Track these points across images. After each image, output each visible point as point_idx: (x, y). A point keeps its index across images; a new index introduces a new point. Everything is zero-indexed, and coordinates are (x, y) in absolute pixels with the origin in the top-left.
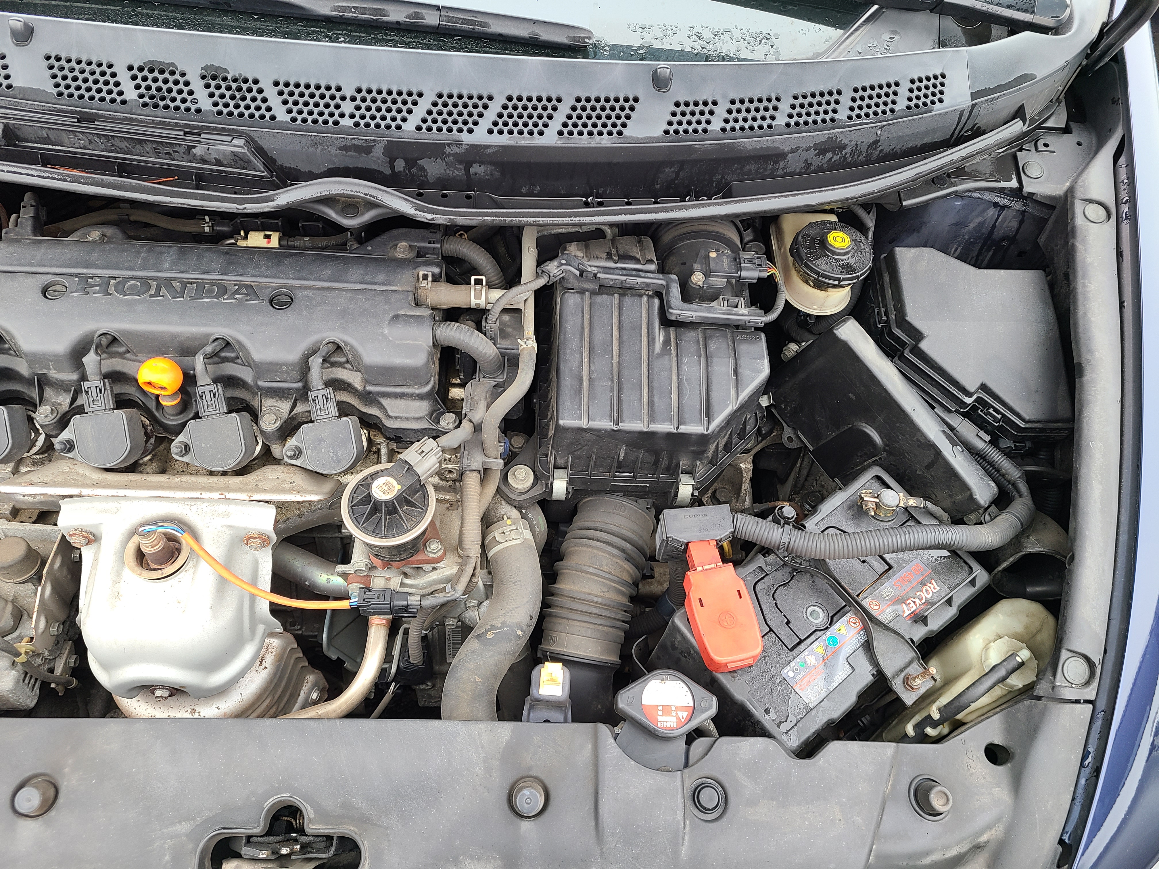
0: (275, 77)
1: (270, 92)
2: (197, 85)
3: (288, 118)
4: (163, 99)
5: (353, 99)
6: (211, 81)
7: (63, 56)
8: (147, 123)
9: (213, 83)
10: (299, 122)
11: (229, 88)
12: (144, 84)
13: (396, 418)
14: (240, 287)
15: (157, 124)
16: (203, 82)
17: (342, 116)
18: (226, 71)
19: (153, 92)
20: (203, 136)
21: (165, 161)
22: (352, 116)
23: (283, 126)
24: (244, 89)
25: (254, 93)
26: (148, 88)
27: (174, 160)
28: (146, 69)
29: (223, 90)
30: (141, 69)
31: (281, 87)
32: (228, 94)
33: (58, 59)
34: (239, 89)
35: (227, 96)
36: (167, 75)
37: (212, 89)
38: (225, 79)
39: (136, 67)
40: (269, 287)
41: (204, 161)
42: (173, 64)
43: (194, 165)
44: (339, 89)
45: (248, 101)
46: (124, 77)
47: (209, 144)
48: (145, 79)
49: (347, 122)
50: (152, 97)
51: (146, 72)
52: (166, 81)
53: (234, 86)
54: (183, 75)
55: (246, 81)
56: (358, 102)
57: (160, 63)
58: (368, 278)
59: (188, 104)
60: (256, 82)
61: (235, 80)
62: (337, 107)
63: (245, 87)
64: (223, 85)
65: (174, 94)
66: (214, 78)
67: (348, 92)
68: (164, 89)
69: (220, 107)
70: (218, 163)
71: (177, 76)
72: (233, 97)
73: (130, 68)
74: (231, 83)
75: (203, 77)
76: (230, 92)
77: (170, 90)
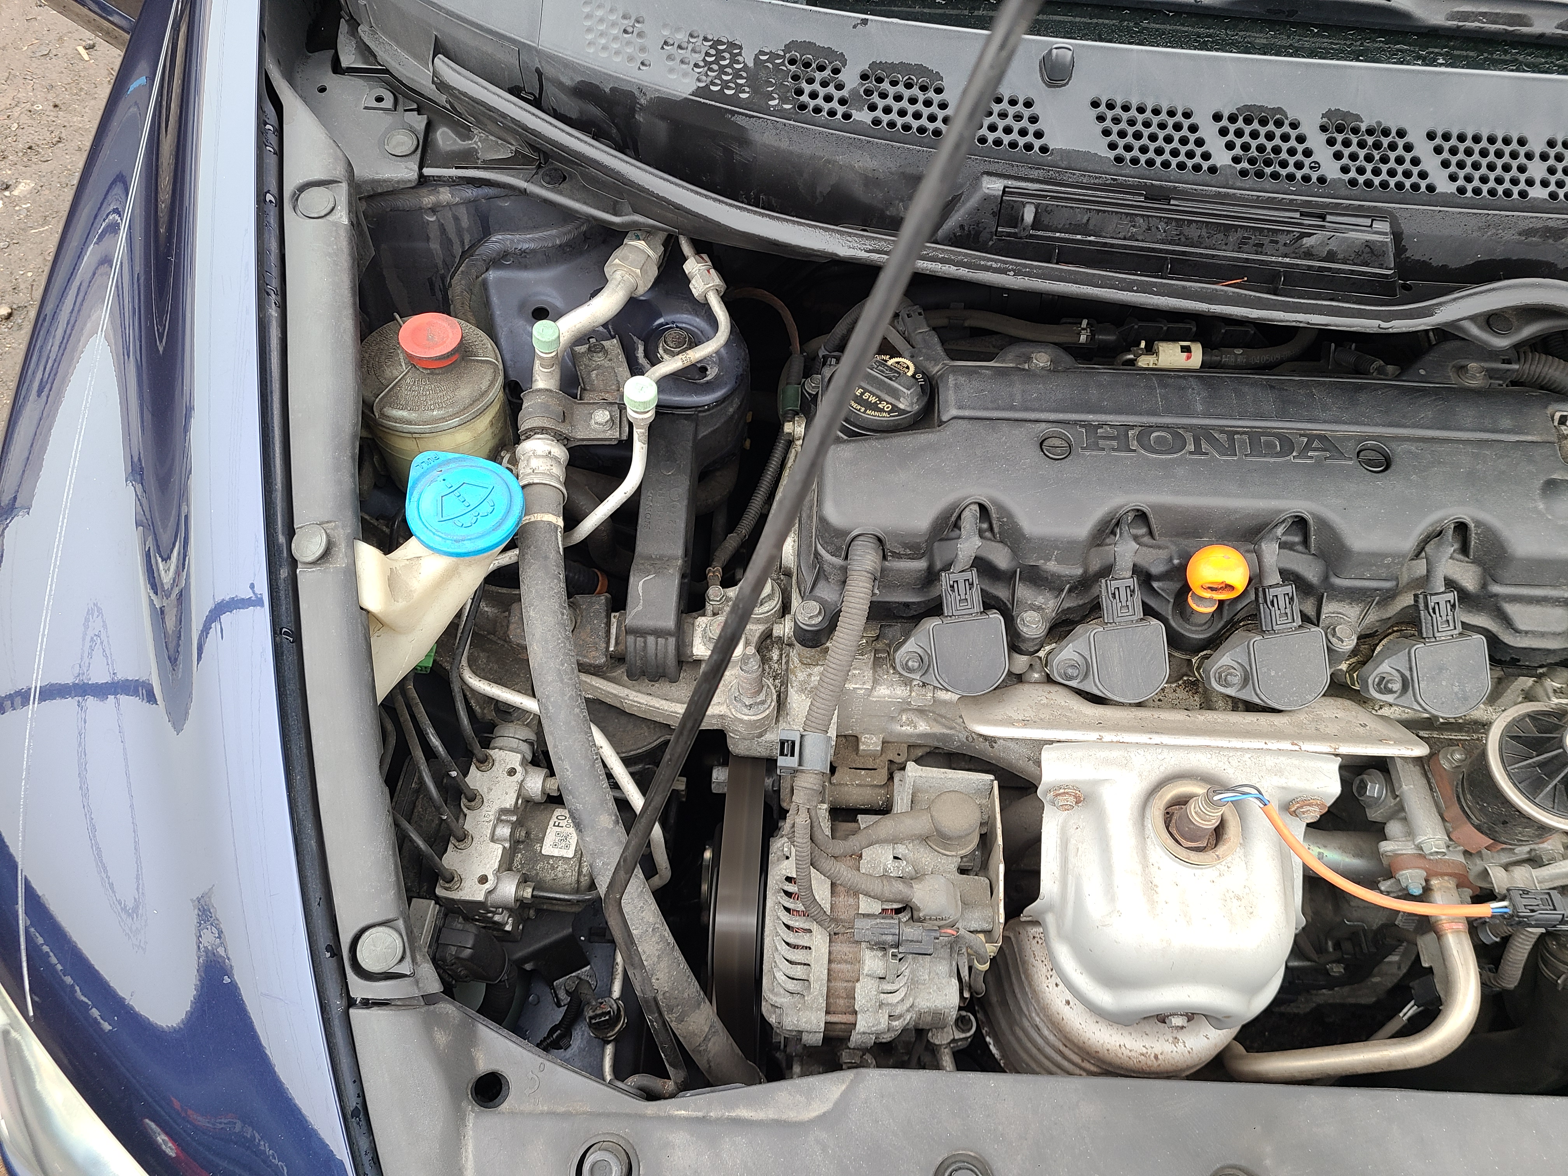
0: (1429, 127)
1: (1423, 149)
2: (1316, 141)
3: (1452, 188)
4: (1268, 163)
5: (1544, 157)
6: (1336, 135)
7: (1119, 102)
8: (1247, 200)
9: (1340, 138)
10: (1469, 194)
11: (1362, 145)
12: (1238, 142)
13: (1527, 632)
14: (1311, 438)
15: (1262, 201)
16: (1324, 137)
17: (1530, 183)
18: (1358, 118)
19: (1253, 152)
20: (1329, 218)
21: (1245, 256)
22: (1545, 184)
23: (1446, 201)
24: (1385, 145)
25: (1400, 151)
26: (1246, 147)
27: (1261, 253)
28: (1241, 119)
29: (1354, 148)
30: (1233, 119)
31: (1438, 141)
32: (1362, 153)
33: (1110, 106)
34: (1377, 146)
35: (1362, 157)
36: (1271, 127)
37: (1338, 147)
38: (1355, 131)
39: (1226, 115)
40: (1350, 438)
41: (1309, 254)
42: (1279, 110)
43: (1287, 260)
44: (1522, 142)
45: (1392, 164)
46: (1209, 131)
47: (1336, 230)
48: (1239, 133)
49: (1538, 193)
50: (1252, 161)
51: (1240, 123)
52: (1270, 136)
53: (1370, 140)
54: (1294, 126)
55: (1386, 133)
56: (1551, 162)
57: (1261, 108)
58: (1487, 422)
59: (1306, 170)
60: (1401, 134)
61: (1370, 132)
62: (1522, 169)
63: (1386, 142)
64: (1355, 140)
65: (1284, 155)
66: (1340, 129)
67: (1537, 146)
68: (1269, 149)
69: (1353, 174)
70: (1331, 257)
71: (1286, 128)
72: (1369, 158)
73: (1217, 117)
74: (1366, 137)
75: (1324, 129)
76: (1365, 151)
77: (1277, 150)
